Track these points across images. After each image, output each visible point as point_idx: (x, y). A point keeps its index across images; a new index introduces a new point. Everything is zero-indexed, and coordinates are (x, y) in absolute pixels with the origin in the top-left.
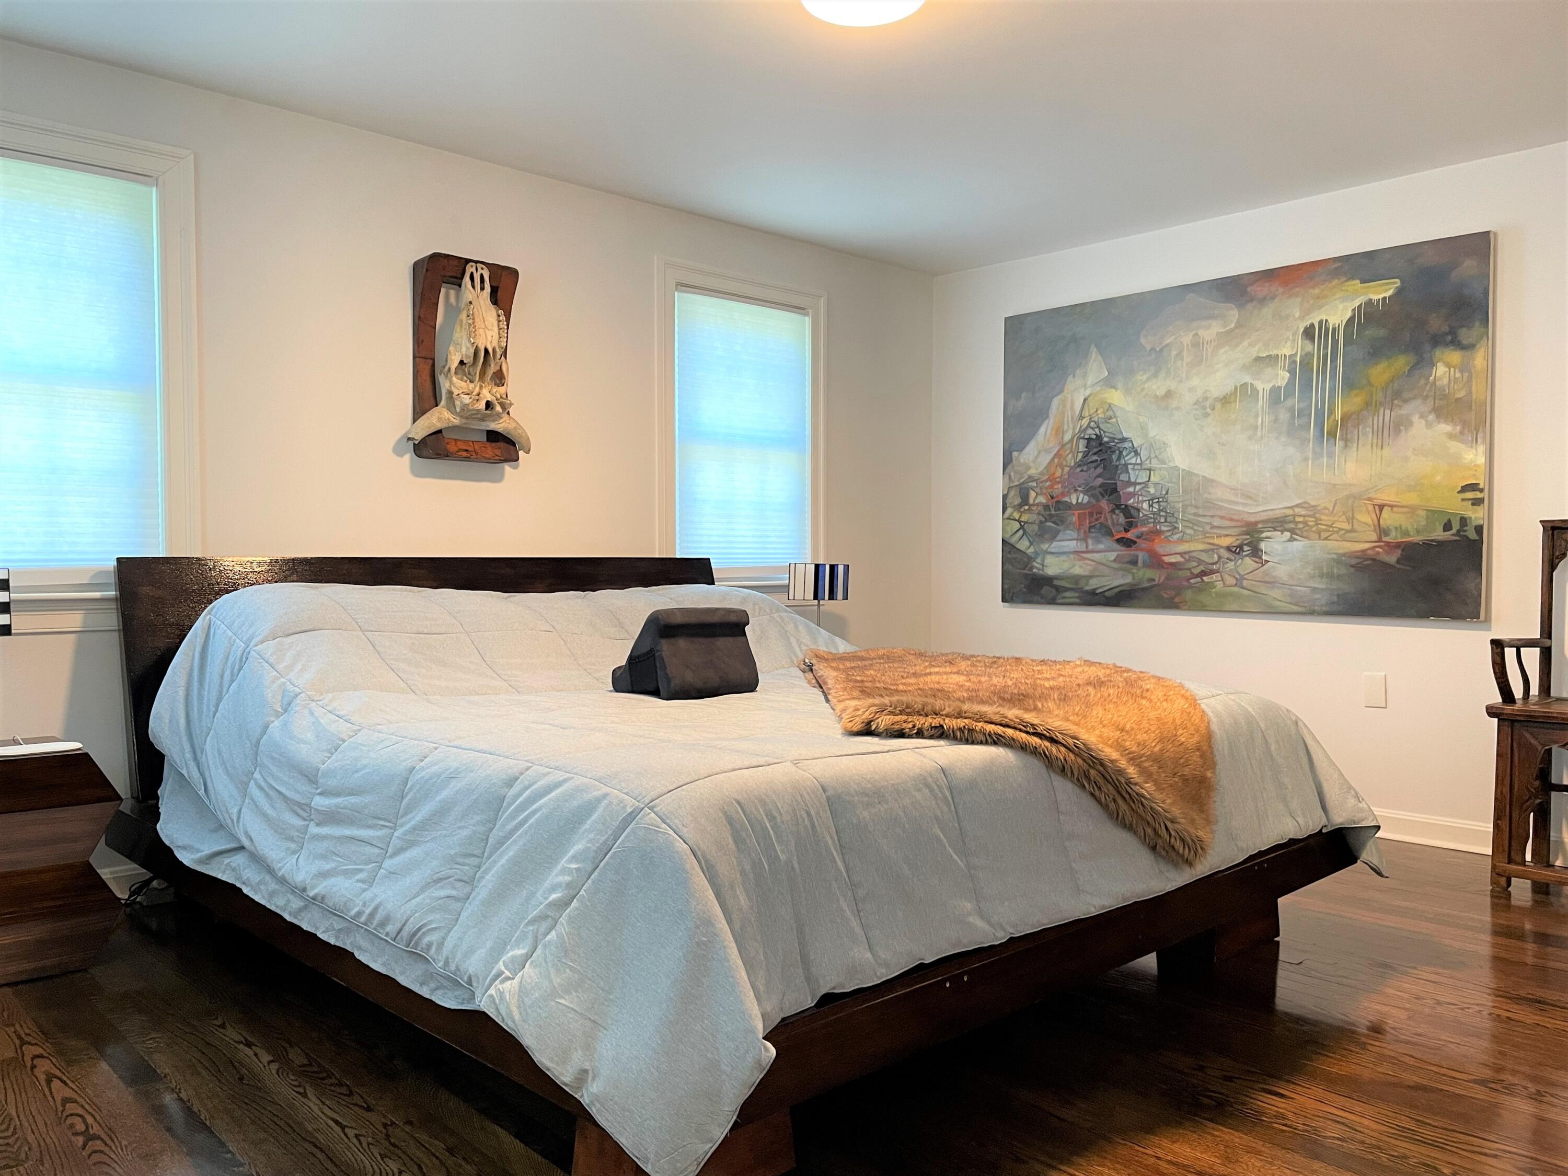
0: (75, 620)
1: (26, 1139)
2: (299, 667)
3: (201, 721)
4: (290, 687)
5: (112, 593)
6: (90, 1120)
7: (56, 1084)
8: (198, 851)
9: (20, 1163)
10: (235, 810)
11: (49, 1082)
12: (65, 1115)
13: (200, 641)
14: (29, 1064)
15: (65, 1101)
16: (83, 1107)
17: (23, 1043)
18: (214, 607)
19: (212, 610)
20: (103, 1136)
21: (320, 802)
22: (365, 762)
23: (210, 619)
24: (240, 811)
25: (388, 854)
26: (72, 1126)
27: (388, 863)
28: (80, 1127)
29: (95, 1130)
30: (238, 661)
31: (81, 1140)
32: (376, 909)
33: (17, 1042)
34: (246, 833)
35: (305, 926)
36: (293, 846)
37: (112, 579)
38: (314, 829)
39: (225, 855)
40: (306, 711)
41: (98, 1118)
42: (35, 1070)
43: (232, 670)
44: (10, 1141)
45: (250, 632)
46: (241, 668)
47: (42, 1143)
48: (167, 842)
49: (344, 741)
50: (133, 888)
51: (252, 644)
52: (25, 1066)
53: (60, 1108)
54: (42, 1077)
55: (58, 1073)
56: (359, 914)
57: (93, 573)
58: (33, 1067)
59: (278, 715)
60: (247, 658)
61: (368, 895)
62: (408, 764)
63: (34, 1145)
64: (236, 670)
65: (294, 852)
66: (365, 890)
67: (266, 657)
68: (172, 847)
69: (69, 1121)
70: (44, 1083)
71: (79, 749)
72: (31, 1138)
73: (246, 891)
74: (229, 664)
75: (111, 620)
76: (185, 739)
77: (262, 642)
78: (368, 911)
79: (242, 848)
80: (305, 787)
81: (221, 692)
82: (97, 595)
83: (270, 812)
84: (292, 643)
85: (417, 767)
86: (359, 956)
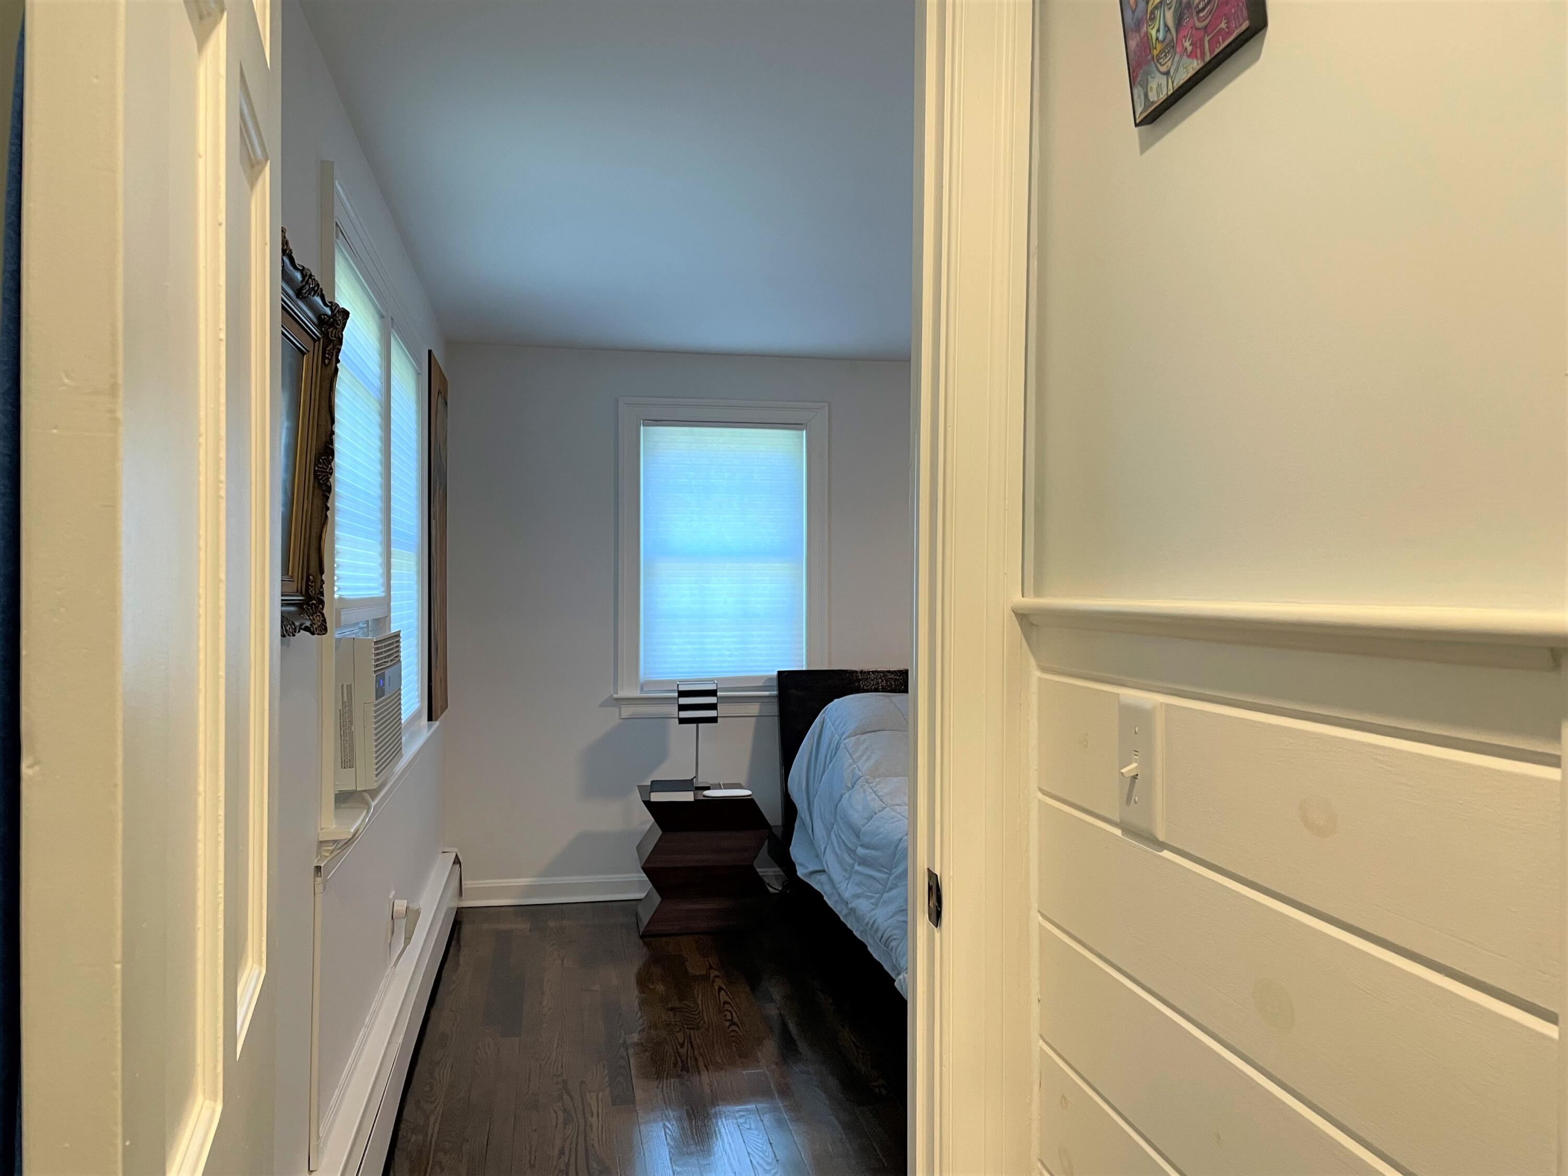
0: (754, 709)
1: (703, 1018)
2: (864, 758)
3: (814, 784)
4: (857, 772)
5: (775, 693)
6: (734, 1015)
7: (722, 993)
8: (807, 868)
9: (698, 1028)
10: (823, 847)
11: (719, 992)
12: (724, 1009)
13: (817, 731)
14: (711, 979)
15: (725, 1003)
16: (732, 1007)
17: (711, 967)
18: (827, 709)
19: (826, 710)
20: (739, 1023)
21: (861, 851)
22: (881, 830)
23: (824, 716)
24: (825, 848)
25: (886, 890)
26: (725, 1016)
27: (886, 895)
28: (729, 1017)
29: (736, 1020)
30: (834, 748)
31: (728, 1024)
32: (874, 921)
33: (708, 966)
34: (826, 862)
35: (849, 926)
36: (847, 875)
37: (775, 683)
38: (857, 867)
39: (819, 873)
40: (862, 790)
41: (738, 1014)
42: (714, 984)
43: (831, 753)
44: (696, 1017)
45: (843, 730)
46: (836, 753)
47: (710, 1021)
48: (794, 860)
49: (876, 814)
50: (784, 884)
51: (843, 738)
52: (709, 980)
53: (722, 1006)
54: (717, 988)
55: (724, 987)
56: (868, 923)
57: (766, 679)
58: (713, 982)
59: (849, 789)
60: (839, 748)
61: (873, 913)
62: (898, 837)
63: (706, 1021)
64: (833, 753)
65: (846, 879)
66: (873, 909)
67: (848, 748)
68: (795, 863)
69: (726, 1013)
70: (717, 990)
71: (750, 795)
72: (706, 1018)
73: (825, 898)
74: (830, 750)
75: (774, 709)
76: (805, 795)
77: (848, 737)
78: (871, 922)
79: (824, 871)
80: (855, 840)
81: (824, 768)
82: (767, 693)
83: (838, 852)
84: (865, 739)
85: (904, 839)
86: (870, 949)
